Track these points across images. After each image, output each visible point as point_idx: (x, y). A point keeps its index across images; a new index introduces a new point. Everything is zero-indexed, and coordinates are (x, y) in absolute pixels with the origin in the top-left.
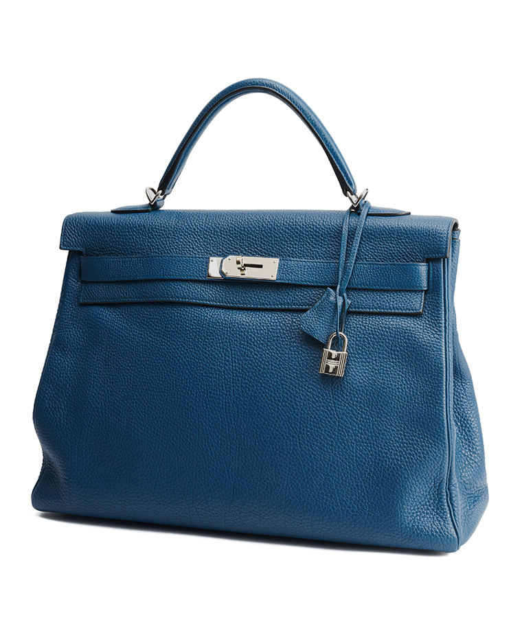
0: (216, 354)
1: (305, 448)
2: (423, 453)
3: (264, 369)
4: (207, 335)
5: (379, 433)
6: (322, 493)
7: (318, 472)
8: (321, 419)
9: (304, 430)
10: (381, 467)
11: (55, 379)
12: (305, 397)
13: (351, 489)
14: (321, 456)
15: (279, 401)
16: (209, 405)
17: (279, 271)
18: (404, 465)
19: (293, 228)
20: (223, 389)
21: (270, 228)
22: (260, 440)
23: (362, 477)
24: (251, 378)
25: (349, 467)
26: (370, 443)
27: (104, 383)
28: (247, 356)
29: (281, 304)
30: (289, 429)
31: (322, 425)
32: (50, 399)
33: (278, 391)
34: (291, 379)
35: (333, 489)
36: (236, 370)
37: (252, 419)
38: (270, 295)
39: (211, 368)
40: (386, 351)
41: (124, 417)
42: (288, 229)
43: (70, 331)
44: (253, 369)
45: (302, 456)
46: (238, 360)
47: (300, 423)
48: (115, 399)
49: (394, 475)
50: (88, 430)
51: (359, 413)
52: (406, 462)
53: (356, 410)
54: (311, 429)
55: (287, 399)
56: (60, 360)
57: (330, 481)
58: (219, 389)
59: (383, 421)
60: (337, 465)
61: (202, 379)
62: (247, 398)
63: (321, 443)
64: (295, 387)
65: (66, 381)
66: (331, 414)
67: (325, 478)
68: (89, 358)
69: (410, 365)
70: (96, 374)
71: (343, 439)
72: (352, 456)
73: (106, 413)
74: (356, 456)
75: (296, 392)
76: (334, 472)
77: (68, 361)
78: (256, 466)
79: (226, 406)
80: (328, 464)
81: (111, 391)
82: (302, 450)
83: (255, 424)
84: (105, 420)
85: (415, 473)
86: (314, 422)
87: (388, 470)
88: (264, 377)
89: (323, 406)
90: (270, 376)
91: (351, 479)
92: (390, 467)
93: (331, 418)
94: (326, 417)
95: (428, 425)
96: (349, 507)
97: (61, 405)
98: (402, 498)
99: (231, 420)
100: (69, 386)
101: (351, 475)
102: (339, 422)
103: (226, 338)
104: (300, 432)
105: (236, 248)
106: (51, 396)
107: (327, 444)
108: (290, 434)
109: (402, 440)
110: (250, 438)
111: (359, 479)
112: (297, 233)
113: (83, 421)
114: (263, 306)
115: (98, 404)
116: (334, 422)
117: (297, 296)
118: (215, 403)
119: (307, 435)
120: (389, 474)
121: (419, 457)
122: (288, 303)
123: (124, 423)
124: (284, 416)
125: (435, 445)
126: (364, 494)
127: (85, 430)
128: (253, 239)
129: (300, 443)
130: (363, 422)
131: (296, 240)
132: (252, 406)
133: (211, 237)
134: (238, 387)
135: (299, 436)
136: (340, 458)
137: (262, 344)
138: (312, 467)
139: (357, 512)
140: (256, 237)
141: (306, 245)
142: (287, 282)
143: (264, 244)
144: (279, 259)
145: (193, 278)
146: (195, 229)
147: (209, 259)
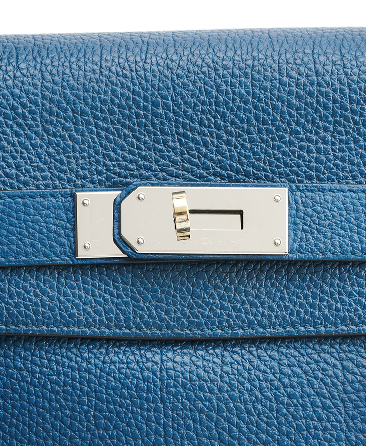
4: (97, 426)
17: (293, 224)
19: (311, 94)
21: (241, 96)
29: (304, 323)
38: (268, 294)
42: (298, 97)
105: (144, 158)
112: (325, 107)
114: (250, 332)
117: (350, 295)
122: (326, 318)
128: (192, 130)
131: (325, 129)
133: (65, 128)
140: (201, 123)
141: (356, 141)
142: (320, 256)
143: (228, 143)
144: (287, 189)
145: (33, 260)
146: (13, 108)
147: (74, 197)
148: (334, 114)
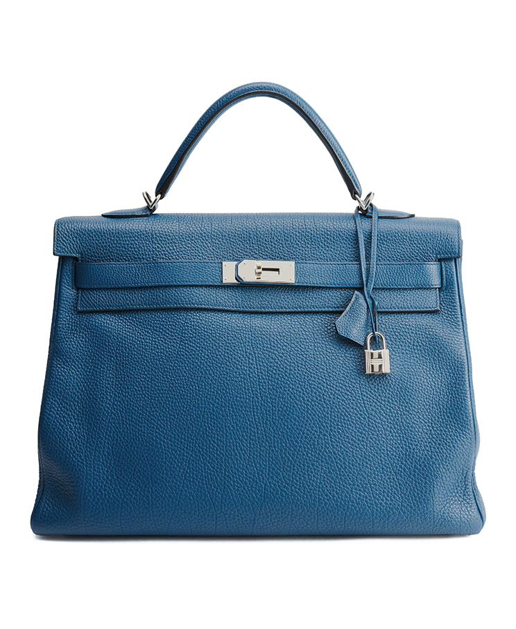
0: (240, 358)
1: (337, 445)
2: (452, 442)
3: (290, 370)
4: (228, 340)
5: (408, 427)
6: (356, 489)
7: (350, 468)
8: (351, 416)
9: (335, 428)
10: (412, 459)
11: (61, 392)
12: (334, 395)
13: (384, 482)
14: (352, 452)
15: (308, 401)
16: (236, 409)
17: (296, 274)
18: (435, 455)
19: (303, 232)
20: (249, 393)
21: (279, 232)
22: (292, 441)
23: (393, 470)
24: (278, 379)
25: (381, 460)
26: (400, 436)
27: (119, 393)
28: (273, 359)
30: (320, 428)
31: (352, 422)
32: (57, 414)
33: (306, 391)
34: (319, 379)
35: (366, 484)
36: (261, 373)
37: (282, 420)
38: (288, 298)
39: (236, 372)
40: (409, 346)
41: (144, 427)
42: (299, 232)
43: (71, 341)
44: (279, 370)
45: (335, 453)
46: (263, 362)
47: (331, 421)
48: (133, 409)
49: (425, 466)
50: (105, 442)
51: (387, 408)
52: (437, 452)
53: (384, 405)
54: (342, 426)
55: (317, 398)
56: (64, 371)
57: (363, 476)
58: (246, 393)
59: (411, 414)
60: (369, 460)
61: (227, 383)
62: (276, 399)
63: (352, 440)
64: (324, 386)
65: (74, 393)
66: (361, 411)
67: (358, 473)
68: (98, 368)
69: (433, 359)
70: (109, 384)
71: (373, 434)
72: (383, 450)
73: (123, 424)
74: (387, 450)
75: (325, 391)
76: (366, 467)
77: (73, 373)
78: (288, 466)
79: (253, 409)
80: (360, 459)
81: (127, 401)
82: (334, 448)
83: (284, 425)
84: (123, 431)
85: (446, 462)
86: (344, 419)
87: (419, 461)
88: (291, 378)
89: (352, 403)
90: (297, 377)
91: (383, 473)
92: (421, 458)
93: (361, 415)
94: (356, 414)
95: (455, 415)
96: (383, 500)
97: (71, 419)
98: (434, 487)
99: (259, 422)
100: (78, 398)
101: (383, 468)
102: (368, 417)
103: (249, 342)
104: (331, 430)
105: (246, 252)
106: (58, 410)
107: (359, 440)
108: (321, 432)
109: (431, 431)
110: (281, 439)
111: (390, 472)
113: (99, 433)
114: (281, 310)
115: (115, 415)
116: (364, 418)
117: (316, 298)
118: (242, 407)
119: (339, 432)
120: (420, 465)
121: (449, 446)
122: (307, 306)
123: (144, 433)
124: (314, 415)
125: (463, 434)
126: (397, 486)
127: (101, 443)
128: (262, 243)
129: (331, 441)
130: (392, 416)
131: (308, 243)
132: (281, 407)
133: (219, 241)
134: (265, 389)
135: (330, 435)
136: (372, 453)
137: (286, 346)
138: (344, 463)
139: (391, 504)
140: (266, 241)
141: (318, 247)
142: (306, 285)
143: (275, 247)
144: (294, 262)
145: (207, 283)
146: (201, 234)
147: (222, 263)
148: (311, 238)
